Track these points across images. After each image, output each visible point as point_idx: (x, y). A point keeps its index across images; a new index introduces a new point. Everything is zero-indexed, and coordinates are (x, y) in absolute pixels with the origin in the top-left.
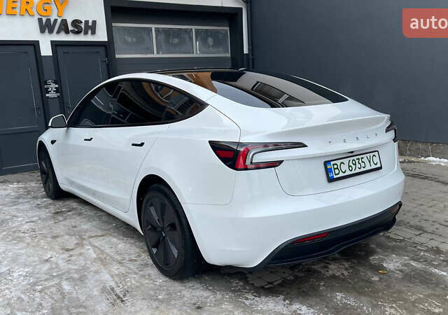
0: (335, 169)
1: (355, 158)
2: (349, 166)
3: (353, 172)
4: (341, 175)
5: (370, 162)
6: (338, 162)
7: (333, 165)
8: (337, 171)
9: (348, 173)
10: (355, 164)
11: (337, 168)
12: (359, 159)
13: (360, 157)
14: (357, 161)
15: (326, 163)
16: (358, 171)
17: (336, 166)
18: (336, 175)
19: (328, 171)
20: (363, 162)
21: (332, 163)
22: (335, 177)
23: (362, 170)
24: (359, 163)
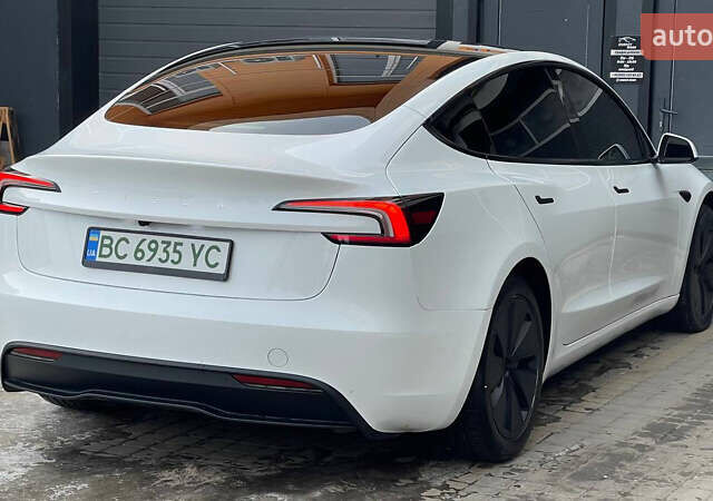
0: (103, 245)
5: (196, 256)
10: (155, 251)
12: (169, 243)
13: (173, 240)
15: (91, 231)
16: (155, 263)
17: (107, 242)
18: (101, 256)
20: (175, 251)
21: (103, 233)
22: (98, 259)
24: (165, 250)
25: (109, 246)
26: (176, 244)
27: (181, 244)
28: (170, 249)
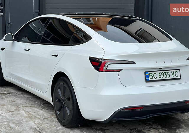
0: (150, 76)
1: (164, 72)
2: (159, 76)
3: (161, 79)
4: (154, 79)
5: (173, 75)
6: (153, 73)
7: (150, 74)
8: (151, 77)
9: (158, 79)
10: (163, 75)
11: (152, 76)
12: (166, 72)
13: (167, 71)
14: (165, 74)
15: (146, 73)
16: (164, 78)
17: (151, 75)
18: (150, 79)
19: (146, 77)
20: (168, 74)
21: (149, 73)
22: (150, 80)
23: (168, 78)
27: (169, 72)
28: (167, 74)
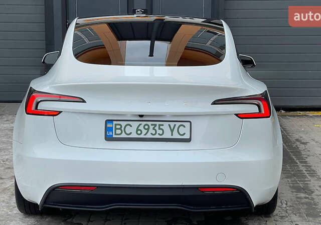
0: (116, 129)
1: (150, 123)
3: (142, 136)
5: (172, 131)
7: (116, 125)
10: (148, 129)
13: (158, 123)
17: (118, 127)
24: (154, 129)
25: (120, 129)
26: (160, 125)
27: (163, 125)
28: (157, 128)
